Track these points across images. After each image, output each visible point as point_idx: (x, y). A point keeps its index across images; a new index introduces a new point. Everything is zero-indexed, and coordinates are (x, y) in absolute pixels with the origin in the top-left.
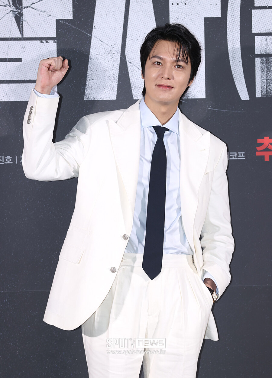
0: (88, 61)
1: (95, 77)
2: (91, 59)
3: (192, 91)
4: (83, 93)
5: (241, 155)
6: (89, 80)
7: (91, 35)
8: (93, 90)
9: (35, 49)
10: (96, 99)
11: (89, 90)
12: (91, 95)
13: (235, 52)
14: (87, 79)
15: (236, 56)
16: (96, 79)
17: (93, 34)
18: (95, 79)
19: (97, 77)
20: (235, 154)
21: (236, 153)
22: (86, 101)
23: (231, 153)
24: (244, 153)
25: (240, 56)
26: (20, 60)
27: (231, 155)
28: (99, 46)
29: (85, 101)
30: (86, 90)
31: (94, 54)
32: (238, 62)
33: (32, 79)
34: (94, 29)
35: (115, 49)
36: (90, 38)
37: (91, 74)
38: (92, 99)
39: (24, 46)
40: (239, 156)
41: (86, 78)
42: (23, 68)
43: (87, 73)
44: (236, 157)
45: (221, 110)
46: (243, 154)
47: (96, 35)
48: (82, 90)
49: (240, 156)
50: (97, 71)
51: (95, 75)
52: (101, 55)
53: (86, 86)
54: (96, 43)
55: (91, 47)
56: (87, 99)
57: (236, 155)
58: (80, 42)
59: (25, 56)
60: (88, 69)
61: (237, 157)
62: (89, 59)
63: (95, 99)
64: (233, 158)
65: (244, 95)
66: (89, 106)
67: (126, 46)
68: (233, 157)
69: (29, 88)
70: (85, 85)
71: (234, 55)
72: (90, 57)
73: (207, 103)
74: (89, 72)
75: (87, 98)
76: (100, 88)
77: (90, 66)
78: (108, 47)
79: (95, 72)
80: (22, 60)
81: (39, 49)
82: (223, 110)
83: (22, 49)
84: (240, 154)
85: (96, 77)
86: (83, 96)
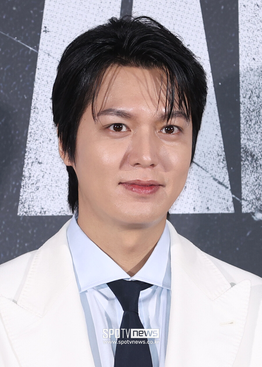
0: (29, 116)
1: (46, 158)
2: (36, 110)
6: (30, 165)
7: (37, 48)
8: (40, 189)
10: (47, 214)
11: (30, 191)
12: (36, 204)
14: (26, 161)
16: (50, 161)
17: (40, 46)
18: (45, 162)
19: (51, 157)
22: (21, 219)
29: (19, 217)
30: (22, 190)
31: (45, 98)
34: (43, 34)
36: (35, 56)
37: (35, 148)
38: (39, 214)
43: (25, 147)
47: (49, 49)
48: (13, 190)
50: (52, 142)
51: (44, 150)
53: (21, 180)
54: (48, 68)
55: (36, 79)
56: (26, 213)
58: (8, 66)
60: (27, 135)
62: (30, 109)
63: (45, 212)
66: (30, 232)
70: (19, 176)
72: (33, 105)
75: (25, 210)
76: (59, 184)
77: (32, 129)
79: (45, 145)
85: (47, 155)
86: (16, 204)
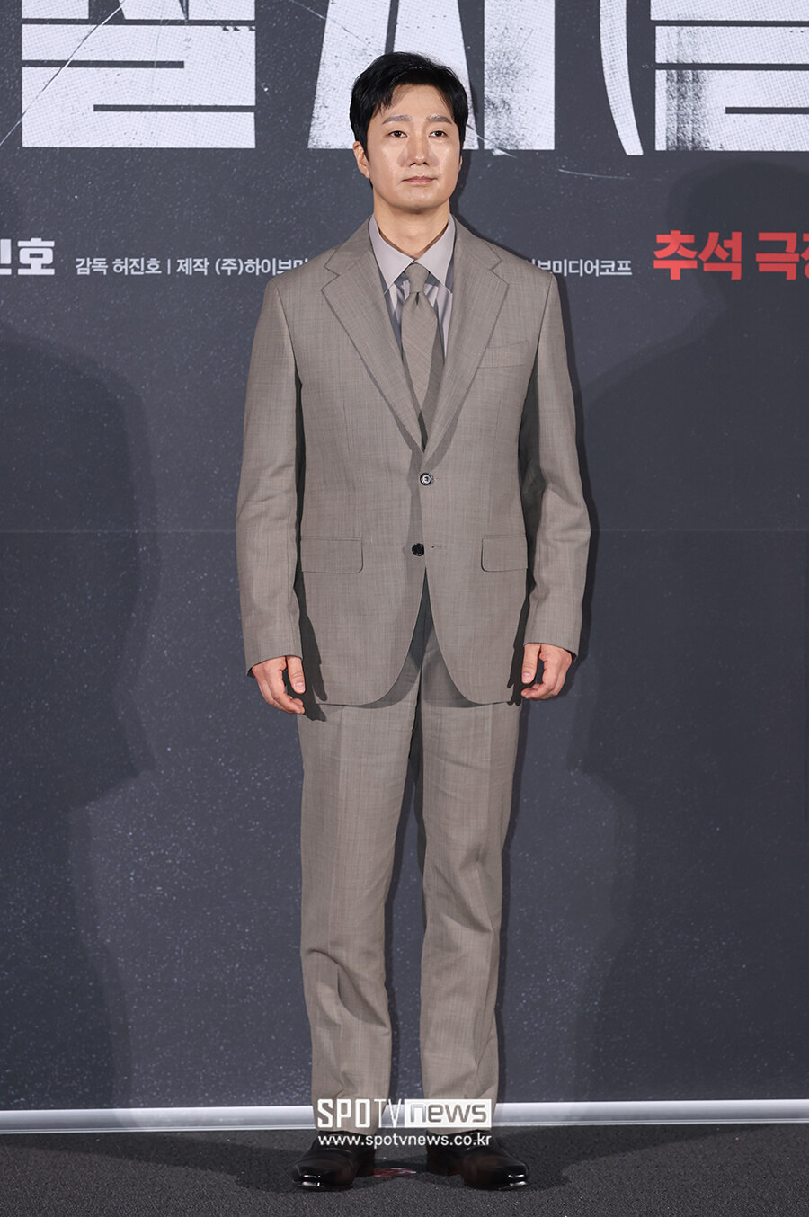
0: (318, 70)
2: (324, 66)
3: (528, 135)
4: (306, 135)
5: (624, 266)
6: (319, 108)
7: (326, 17)
8: (325, 127)
9: (210, 44)
10: (332, 147)
11: (318, 129)
12: (323, 139)
13: (615, 58)
14: (315, 105)
15: (617, 66)
16: (334, 106)
17: (328, 15)
18: (330, 106)
19: (335, 102)
20: (611, 264)
21: (613, 262)
22: (311, 151)
23: (603, 262)
24: (629, 262)
25: (626, 66)
26: (180, 65)
27: (603, 266)
28: (340, 39)
29: (309, 149)
30: (312, 128)
31: (330, 55)
32: (621, 77)
33: (203, 104)
34: (330, 5)
35: (373, 47)
36: (324, 23)
37: (322, 95)
38: (325, 147)
39: (189, 37)
40: (619, 269)
41: (312, 103)
42: (187, 81)
43: (315, 94)
44: (613, 270)
45: (585, 175)
46: (627, 265)
47: (335, 17)
48: (305, 128)
49: (621, 268)
50: (336, 91)
51: (330, 97)
52: (343, 57)
53: (312, 120)
54: (334, 32)
55: (325, 41)
56: (315, 146)
57: (613, 266)
58: (303, 31)
59: (190, 57)
60: (316, 85)
61: (616, 270)
62: (319, 65)
63: (329, 145)
64: (607, 273)
65: (632, 146)
66: (317, 161)
67: (395, 41)
68: (607, 270)
69: (198, 121)
70: (310, 117)
71: (612, 63)
72: (321, 61)
73: (557, 159)
74: (319, 92)
75: (314, 144)
76: (341, 124)
77: (321, 80)
78: (359, 41)
79: (331, 92)
80: (186, 64)
81: (219, 43)
82: (589, 175)
83: (186, 43)
84: (621, 265)
85: (332, 101)
86: (307, 139)
